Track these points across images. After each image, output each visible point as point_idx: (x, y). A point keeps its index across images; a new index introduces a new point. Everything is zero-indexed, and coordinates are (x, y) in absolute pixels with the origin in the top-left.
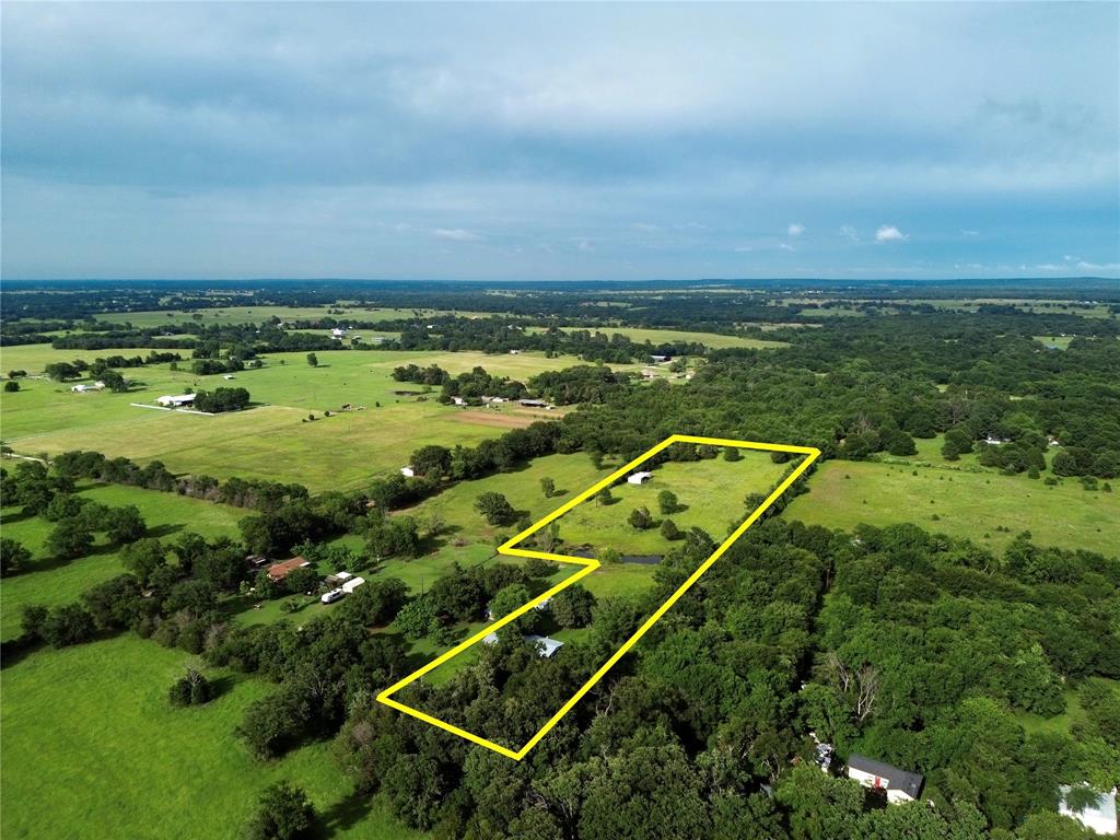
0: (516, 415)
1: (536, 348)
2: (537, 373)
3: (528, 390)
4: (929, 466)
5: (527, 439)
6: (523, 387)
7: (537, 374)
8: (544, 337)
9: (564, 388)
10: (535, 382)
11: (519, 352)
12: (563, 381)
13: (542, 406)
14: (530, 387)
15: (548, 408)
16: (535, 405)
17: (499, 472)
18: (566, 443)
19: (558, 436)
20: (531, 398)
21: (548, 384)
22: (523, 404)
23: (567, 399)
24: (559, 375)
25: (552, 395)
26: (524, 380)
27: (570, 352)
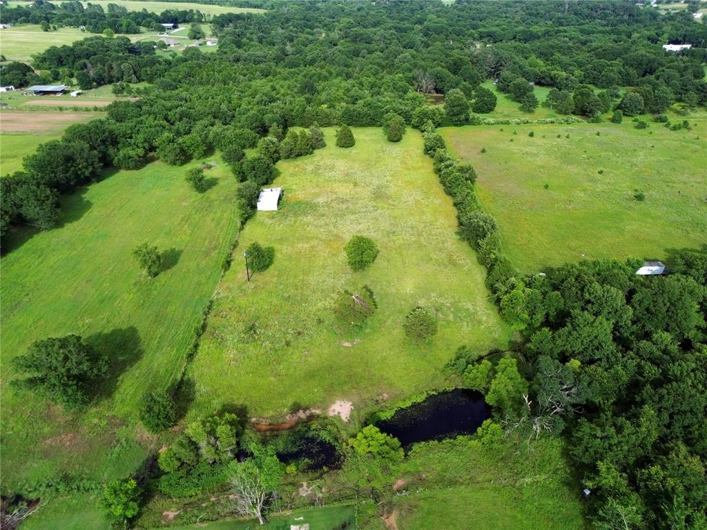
0: (33, 109)
1: (27, 21)
2: (42, 49)
3: (38, 72)
4: (527, 122)
5: (69, 159)
6: (27, 69)
7: (42, 51)
8: (32, 9)
9: (85, 66)
10: (42, 60)
11: (7, 26)
12: (80, 57)
13: (64, 92)
14: (38, 67)
15: (74, 94)
16: (55, 92)
17: (38, 231)
18: (132, 153)
19: (115, 142)
20: (45, 82)
21: (61, 62)
22: (37, 93)
23: (94, 80)
24: (72, 50)
25: (72, 76)
26: (27, 60)
27: (70, 24)
